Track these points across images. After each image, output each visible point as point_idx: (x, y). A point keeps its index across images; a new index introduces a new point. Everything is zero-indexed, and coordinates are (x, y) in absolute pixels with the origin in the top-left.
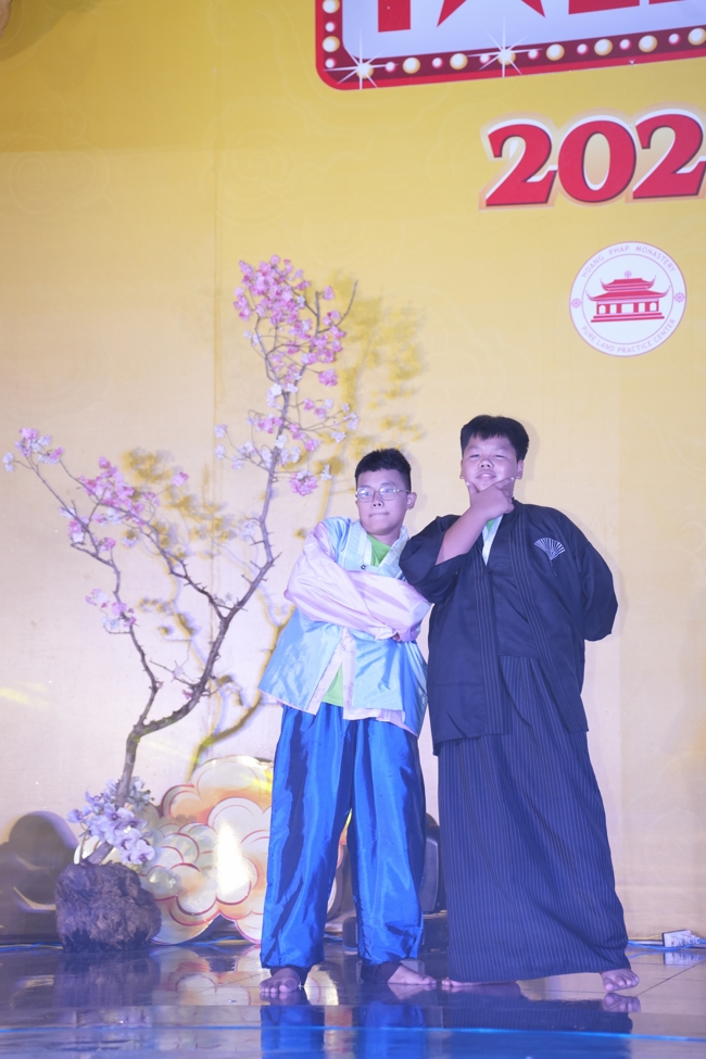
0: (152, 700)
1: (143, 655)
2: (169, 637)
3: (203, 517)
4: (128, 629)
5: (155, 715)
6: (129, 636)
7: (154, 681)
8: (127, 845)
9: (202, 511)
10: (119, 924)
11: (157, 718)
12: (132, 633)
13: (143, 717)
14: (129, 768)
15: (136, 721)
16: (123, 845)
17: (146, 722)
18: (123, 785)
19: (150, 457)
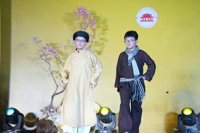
0: (57, 89)
1: (55, 81)
2: (57, 78)
3: (65, 56)
4: (52, 76)
5: (57, 92)
6: (52, 77)
7: (57, 86)
8: (53, 116)
9: (64, 54)
10: (51, 131)
11: (58, 92)
12: (53, 76)
13: (55, 92)
14: (52, 102)
15: (54, 93)
16: (52, 116)
17: (56, 93)
18: (51, 105)
19: (54, 44)
